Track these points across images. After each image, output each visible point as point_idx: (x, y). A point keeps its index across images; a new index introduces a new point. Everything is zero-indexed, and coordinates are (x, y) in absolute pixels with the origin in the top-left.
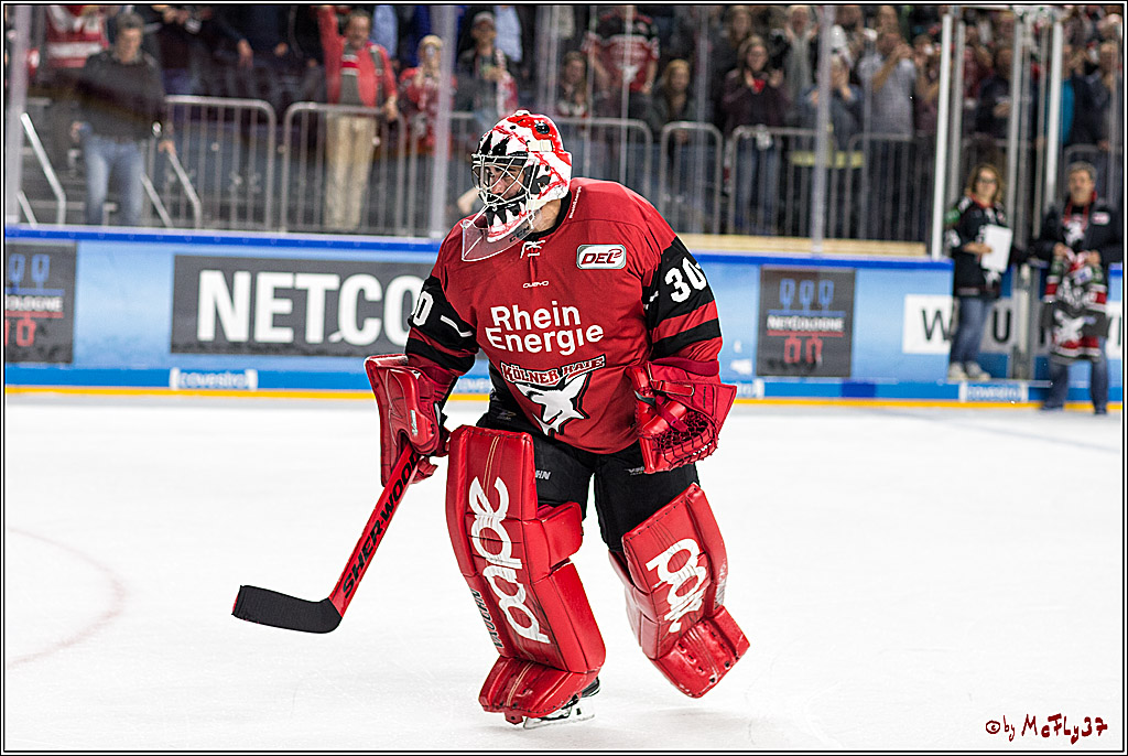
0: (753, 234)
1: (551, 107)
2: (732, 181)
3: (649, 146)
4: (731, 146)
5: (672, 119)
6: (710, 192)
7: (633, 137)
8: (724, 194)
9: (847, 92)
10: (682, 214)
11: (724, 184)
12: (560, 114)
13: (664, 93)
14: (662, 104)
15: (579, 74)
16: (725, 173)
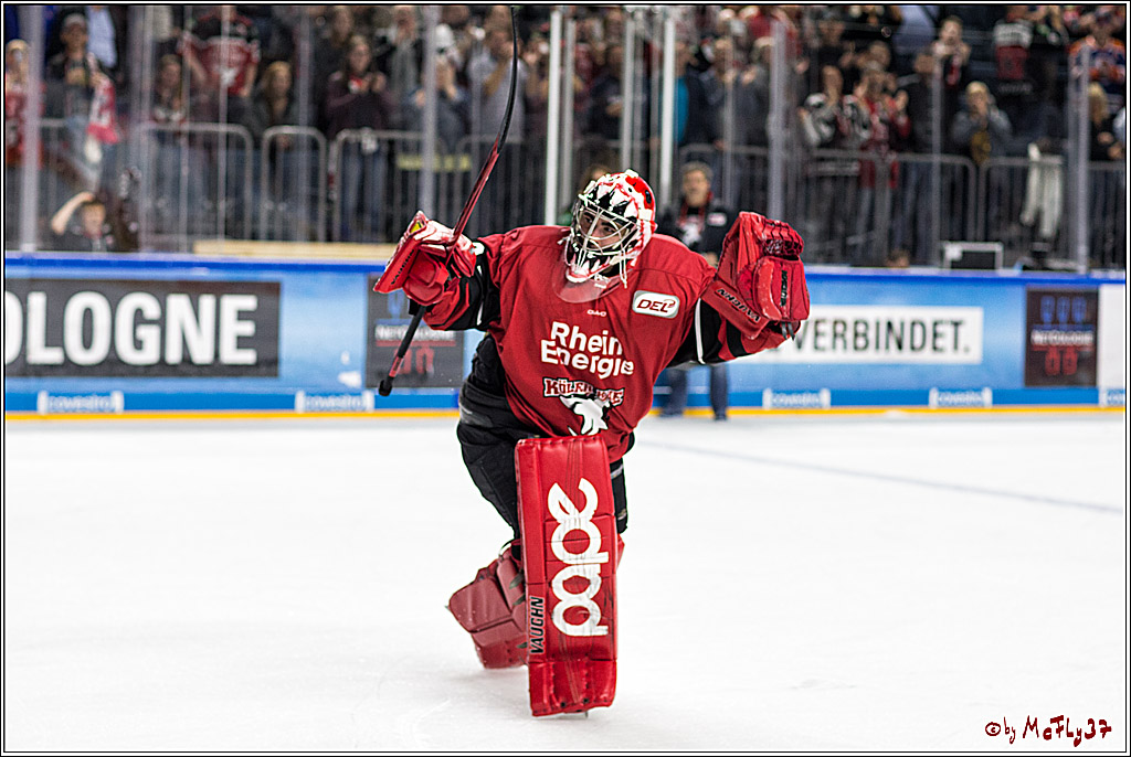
0: (360, 241)
1: (145, 113)
2: (336, 187)
3: (249, 152)
4: (335, 149)
5: (274, 123)
6: (314, 199)
7: (233, 143)
8: (329, 202)
9: (453, 92)
10: (285, 223)
11: (328, 191)
12: (155, 119)
13: (264, 97)
14: (262, 108)
15: (175, 79)
16: (330, 179)
